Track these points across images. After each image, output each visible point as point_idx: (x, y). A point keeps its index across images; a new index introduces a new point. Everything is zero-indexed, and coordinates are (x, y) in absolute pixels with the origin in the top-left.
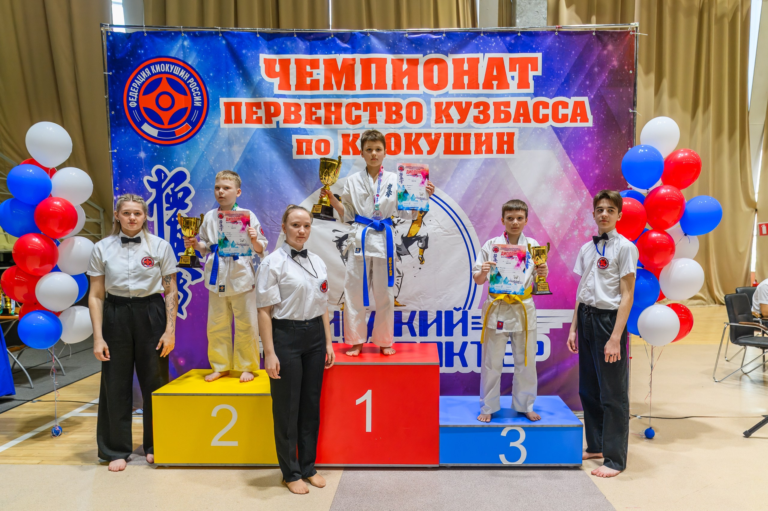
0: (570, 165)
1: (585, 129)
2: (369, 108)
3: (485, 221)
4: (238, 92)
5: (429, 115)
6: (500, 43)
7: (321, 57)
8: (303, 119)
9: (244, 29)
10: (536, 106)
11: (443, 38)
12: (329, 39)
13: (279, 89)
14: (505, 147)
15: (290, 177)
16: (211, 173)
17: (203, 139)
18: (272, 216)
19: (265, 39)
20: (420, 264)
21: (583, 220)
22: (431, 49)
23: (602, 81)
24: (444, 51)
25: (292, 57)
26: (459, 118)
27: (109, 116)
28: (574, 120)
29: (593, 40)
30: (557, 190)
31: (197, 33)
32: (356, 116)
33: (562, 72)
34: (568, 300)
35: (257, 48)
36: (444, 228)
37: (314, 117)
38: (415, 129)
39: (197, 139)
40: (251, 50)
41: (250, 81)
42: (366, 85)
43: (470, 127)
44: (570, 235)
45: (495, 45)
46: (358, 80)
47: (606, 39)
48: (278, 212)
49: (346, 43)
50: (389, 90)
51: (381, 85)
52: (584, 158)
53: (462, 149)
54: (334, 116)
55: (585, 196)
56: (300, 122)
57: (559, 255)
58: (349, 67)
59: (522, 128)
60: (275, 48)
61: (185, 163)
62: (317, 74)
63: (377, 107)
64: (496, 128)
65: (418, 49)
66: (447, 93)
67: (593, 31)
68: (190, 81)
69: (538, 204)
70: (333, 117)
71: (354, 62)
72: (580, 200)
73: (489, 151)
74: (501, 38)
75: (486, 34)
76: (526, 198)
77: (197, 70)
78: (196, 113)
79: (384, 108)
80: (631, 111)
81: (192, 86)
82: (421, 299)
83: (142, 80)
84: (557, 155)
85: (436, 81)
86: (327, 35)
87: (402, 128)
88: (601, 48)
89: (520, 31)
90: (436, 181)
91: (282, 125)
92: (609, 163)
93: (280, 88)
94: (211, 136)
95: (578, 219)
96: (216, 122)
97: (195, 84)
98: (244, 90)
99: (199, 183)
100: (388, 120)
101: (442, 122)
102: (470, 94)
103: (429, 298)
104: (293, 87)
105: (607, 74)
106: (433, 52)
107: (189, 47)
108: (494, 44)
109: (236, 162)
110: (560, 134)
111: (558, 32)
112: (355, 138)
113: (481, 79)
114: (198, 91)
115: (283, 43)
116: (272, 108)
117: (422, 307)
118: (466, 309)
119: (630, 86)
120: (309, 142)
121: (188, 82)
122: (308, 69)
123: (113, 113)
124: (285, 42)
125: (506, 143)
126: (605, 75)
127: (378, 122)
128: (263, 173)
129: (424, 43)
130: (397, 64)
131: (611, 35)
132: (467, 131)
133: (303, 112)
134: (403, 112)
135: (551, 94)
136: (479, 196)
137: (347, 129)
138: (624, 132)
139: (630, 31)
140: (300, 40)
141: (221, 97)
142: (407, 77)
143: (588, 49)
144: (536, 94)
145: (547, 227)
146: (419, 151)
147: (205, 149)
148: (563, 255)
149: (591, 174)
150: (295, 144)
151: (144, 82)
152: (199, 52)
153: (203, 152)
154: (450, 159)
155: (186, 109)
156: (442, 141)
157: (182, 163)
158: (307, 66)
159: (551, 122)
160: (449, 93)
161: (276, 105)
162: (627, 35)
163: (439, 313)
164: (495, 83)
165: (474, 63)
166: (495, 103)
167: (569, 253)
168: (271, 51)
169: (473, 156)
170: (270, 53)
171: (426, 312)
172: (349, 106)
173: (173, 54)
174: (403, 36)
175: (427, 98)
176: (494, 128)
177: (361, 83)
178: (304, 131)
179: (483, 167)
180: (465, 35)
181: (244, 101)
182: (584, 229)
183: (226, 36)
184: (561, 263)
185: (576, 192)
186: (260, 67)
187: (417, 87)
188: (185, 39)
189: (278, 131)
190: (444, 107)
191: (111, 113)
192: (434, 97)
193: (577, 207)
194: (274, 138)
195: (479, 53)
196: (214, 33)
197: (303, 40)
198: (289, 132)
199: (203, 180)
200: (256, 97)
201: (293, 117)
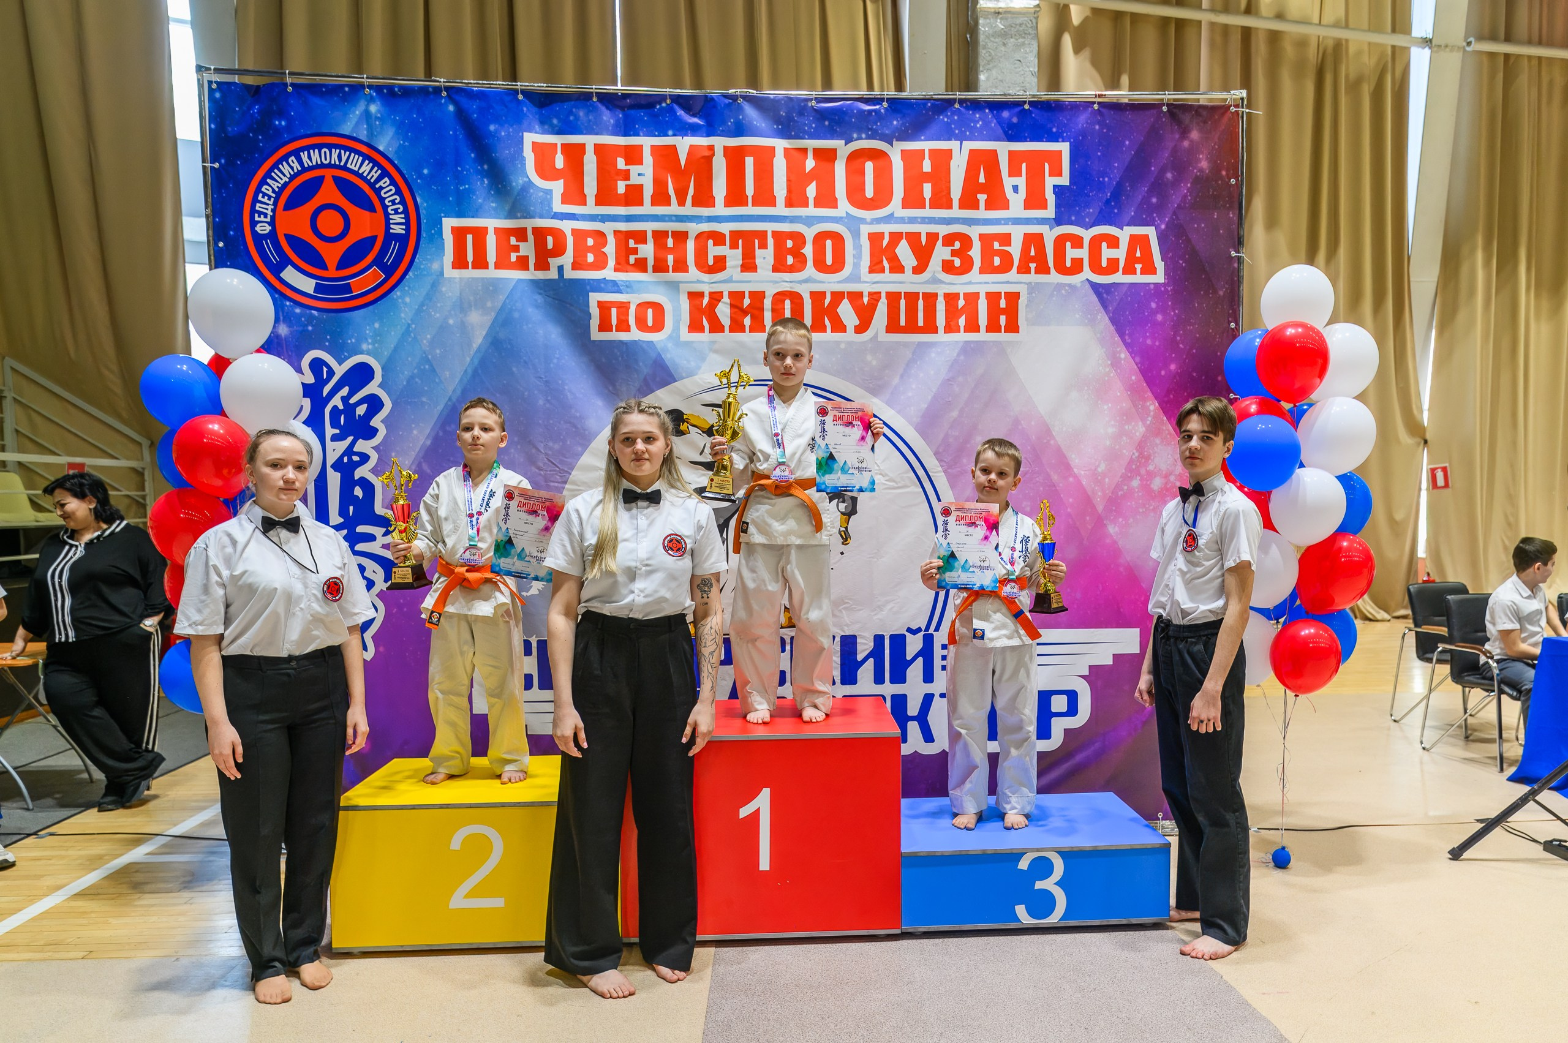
0: (1124, 354)
1: (1149, 286)
2: (740, 241)
3: (965, 461)
4: (481, 206)
5: (858, 256)
6: (990, 122)
7: (647, 143)
8: (612, 263)
9: (492, 84)
10: (1060, 241)
11: (882, 111)
12: (661, 108)
13: (563, 203)
14: (1003, 319)
15: (585, 376)
16: (425, 368)
17: (408, 300)
18: (550, 453)
19: (535, 105)
20: (843, 544)
21: (1148, 458)
22: (860, 130)
23: (1180, 199)
24: (886, 135)
25: (590, 141)
26: (915, 263)
27: (212, 252)
28: (1129, 270)
29: (1164, 119)
30: (1099, 402)
31: (396, 89)
32: (714, 257)
33: (1106, 179)
34: (1122, 610)
35: (518, 121)
36: (887, 475)
37: (632, 259)
38: (830, 283)
39: (396, 300)
40: (506, 125)
41: (505, 187)
42: (736, 197)
43: (935, 281)
44: (1126, 488)
45: (981, 126)
46: (720, 188)
47: (1186, 118)
48: (561, 444)
49: (694, 115)
50: (780, 209)
51: (765, 197)
52: (1149, 342)
53: (921, 323)
54: (672, 256)
55: (1152, 413)
56: (604, 268)
57: (1105, 526)
58: (702, 163)
59: (1033, 284)
60: (555, 121)
61: (370, 347)
62: (639, 175)
63: (756, 241)
64: (986, 283)
65: (836, 130)
66: (892, 215)
67: (1163, 104)
68: (381, 183)
69: (1064, 429)
70: (670, 259)
71: (712, 152)
72: (1143, 420)
73: (973, 326)
74: (993, 113)
75: (964, 105)
76: (1042, 417)
77: (396, 162)
78: (394, 247)
79: (770, 242)
80: (1233, 254)
81: (385, 193)
82: (844, 612)
83: (282, 179)
84: (1099, 335)
85: (869, 192)
86: (658, 100)
87: (806, 281)
88: (1177, 136)
89: (1027, 100)
90: (871, 385)
91: (570, 274)
92: (1194, 351)
93: (565, 200)
94: (424, 293)
95: (1139, 457)
96: (435, 266)
97: (391, 190)
98: (492, 202)
99: (400, 387)
100: (779, 267)
101: (883, 271)
102: (934, 218)
103: (860, 610)
104: (591, 199)
105: (1189, 185)
106: (864, 136)
107: (379, 115)
108: (980, 123)
109: (475, 346)
110: (1105, 295)
111: (1099, 103)
112: (713, 299)
113: (956, 191)
114: (398, 204)
115: (571, 113)
116: (550, 240)
117: (846, 628)
118: (931, 631)
119: (1231, 208)
120: (623, 307)
121: (377, 186)
122: (621, 164)
123: (221, 244)
124: (574, 110)
125: (1003, 311)
126: (1185, 187)
127: (758, 270)
128: (531, 367)
129: (847, 118)
130: (795, 157)
131: (1196, 111)
132: (930, 289)
133: (610, 249)
134: (808, 250)
135: (1087, 220)
136: (955, 414)
137: (699, 282)
138: (1221, 293)
139: (1231, 106)
140: (603, 108)
141: (445, 217)
142: (814, 184)
143: (1154, 136)
144: (1059, 221)
145: (1083, 472)
146: (839, 326)
147: (411, 320)
148: (1113, 526)
149: (1163, 373)
150: (595, 311)
151: (286, 185)
152: (400, 127)
153: (409, 325)
154: (897, 342)
155: (374, 239)
156: (882, 307)
157: (364, 347)
158: (618, 159)
159: (1087, 274)
160: (895, 216)
161: (557, 234)
162: (1223, 114)
163: (879, 639)
164: (982, 198)
165: (942, 159)
166: (982, 237)
167: (1124, 522)
168: (546, 127)
169: (941, 337)
170: (544, 132)
171: (855, 637)
172: (702, 237)
173: (347, 129)
174: (806, 106)
175: (853, 223)
176: (980, 283)
177: (725, 195)
178: (615, 287)
179: (962, 357)
180: (926, 104)
181: (492, 224)
182: (1151, 475)
183: (457, 98)
184: (1108, 541)
185: (1135, 406)
186: (524, 159)
187: (833, 203)
188: (371, 100)
189: (561, 284)
190: (885, 242)
191: (216, 244)
192: (867, 223)
193: (1138, 434)
194: (554, 298)
195: (951, 140)
196: (431, 90)
197: (611, 107)
198: (583, 288)
199: (408, 382)
200: (517, 218)
201: (590, 258)
